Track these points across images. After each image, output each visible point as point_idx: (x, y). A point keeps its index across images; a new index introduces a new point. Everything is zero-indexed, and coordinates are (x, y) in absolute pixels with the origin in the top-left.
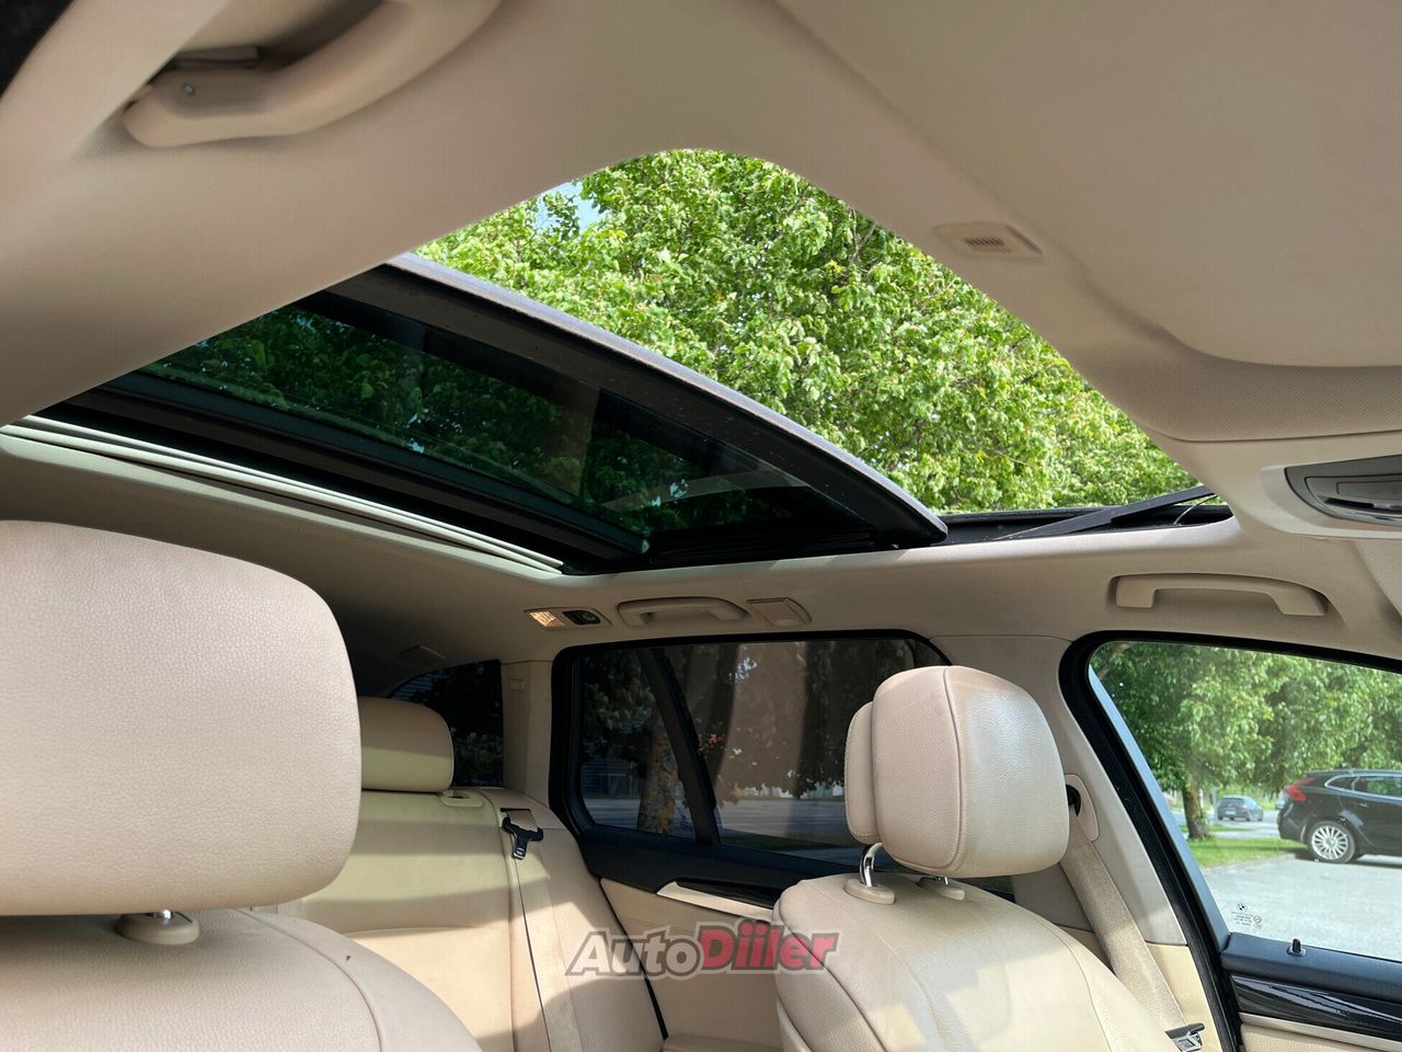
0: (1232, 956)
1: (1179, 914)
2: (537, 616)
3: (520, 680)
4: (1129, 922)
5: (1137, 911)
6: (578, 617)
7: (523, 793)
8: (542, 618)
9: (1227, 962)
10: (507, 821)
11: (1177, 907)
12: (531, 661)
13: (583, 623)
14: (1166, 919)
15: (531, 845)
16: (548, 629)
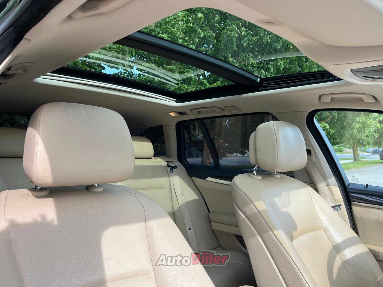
0: (349, 189)
1: (336, 179)
2: (171, 114)
3: (168, 130)
4: (323, 181)
5: (325, 178)
6: (181, 113)
7: (171, 157)
8: (172, 114)
9: (348, 190)
10: (168, 164)
11: (335, 177)
12: (170, 125)
13: (182, 115)
14: (333, 180)
15: (174, 170)
16: (174, 117)
